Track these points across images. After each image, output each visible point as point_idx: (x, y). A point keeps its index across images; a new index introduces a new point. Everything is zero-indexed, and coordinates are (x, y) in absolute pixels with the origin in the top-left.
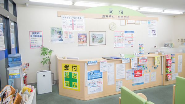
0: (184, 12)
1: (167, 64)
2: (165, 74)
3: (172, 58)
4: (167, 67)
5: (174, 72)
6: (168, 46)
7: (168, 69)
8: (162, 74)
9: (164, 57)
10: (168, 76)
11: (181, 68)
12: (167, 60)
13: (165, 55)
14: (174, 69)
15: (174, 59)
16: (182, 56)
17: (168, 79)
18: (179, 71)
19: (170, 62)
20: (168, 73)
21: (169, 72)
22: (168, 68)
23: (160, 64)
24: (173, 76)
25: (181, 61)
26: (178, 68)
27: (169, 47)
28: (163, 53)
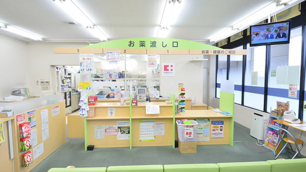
0: (43, 39)
1: (22, 133)
2: (19, 155)
3: (30, 119)
4: (22, 140)
5: (37, 143)
6: (19, 93)
7: (24, 145)
8: (12, 157)
9: (12, 120)
10: (25, 158)
11: (47, 131)
12: (21, 126)
13: (15, 115)
14: (36, 138)
15: (33, 120)
16: (46, 110)
17: (27, 163)
18: (44, 139)
19: (27, 129)
20: (25, 152)
21: (27, 148)
22: (25, 142)
23: (5, 140)
24: (35, 152)
25: (47, 120)
26: (43, 134)
27: (22, 95)
28: (10, 114)
